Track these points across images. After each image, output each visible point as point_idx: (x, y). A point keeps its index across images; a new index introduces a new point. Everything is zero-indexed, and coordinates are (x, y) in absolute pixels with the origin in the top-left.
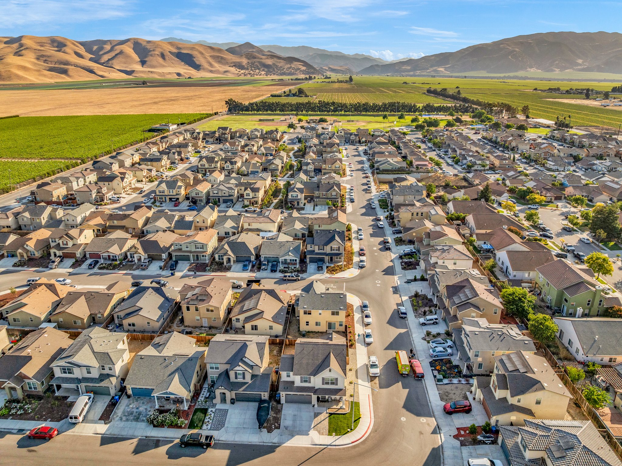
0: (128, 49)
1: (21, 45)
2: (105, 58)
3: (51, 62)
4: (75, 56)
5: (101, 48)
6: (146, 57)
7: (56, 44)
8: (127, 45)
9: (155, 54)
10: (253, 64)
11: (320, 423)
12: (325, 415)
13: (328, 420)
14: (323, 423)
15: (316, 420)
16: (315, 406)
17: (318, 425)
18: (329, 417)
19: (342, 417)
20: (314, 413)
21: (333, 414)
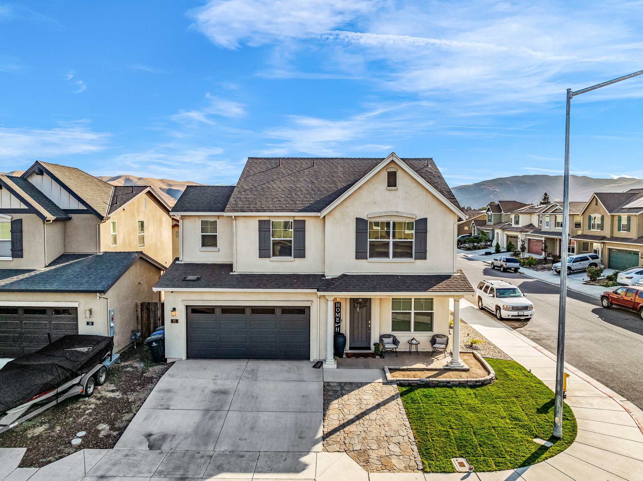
8: (118, 182)
11: (358, 417)
12: (379, 388)
13: (401, 407)
14: (379, 417)
15: (337, 406)
16: (324, 366)
17: (348, 427)
18: (402, 394)
19: (470, 394)
20: (323, 383)
21: (419, 384)
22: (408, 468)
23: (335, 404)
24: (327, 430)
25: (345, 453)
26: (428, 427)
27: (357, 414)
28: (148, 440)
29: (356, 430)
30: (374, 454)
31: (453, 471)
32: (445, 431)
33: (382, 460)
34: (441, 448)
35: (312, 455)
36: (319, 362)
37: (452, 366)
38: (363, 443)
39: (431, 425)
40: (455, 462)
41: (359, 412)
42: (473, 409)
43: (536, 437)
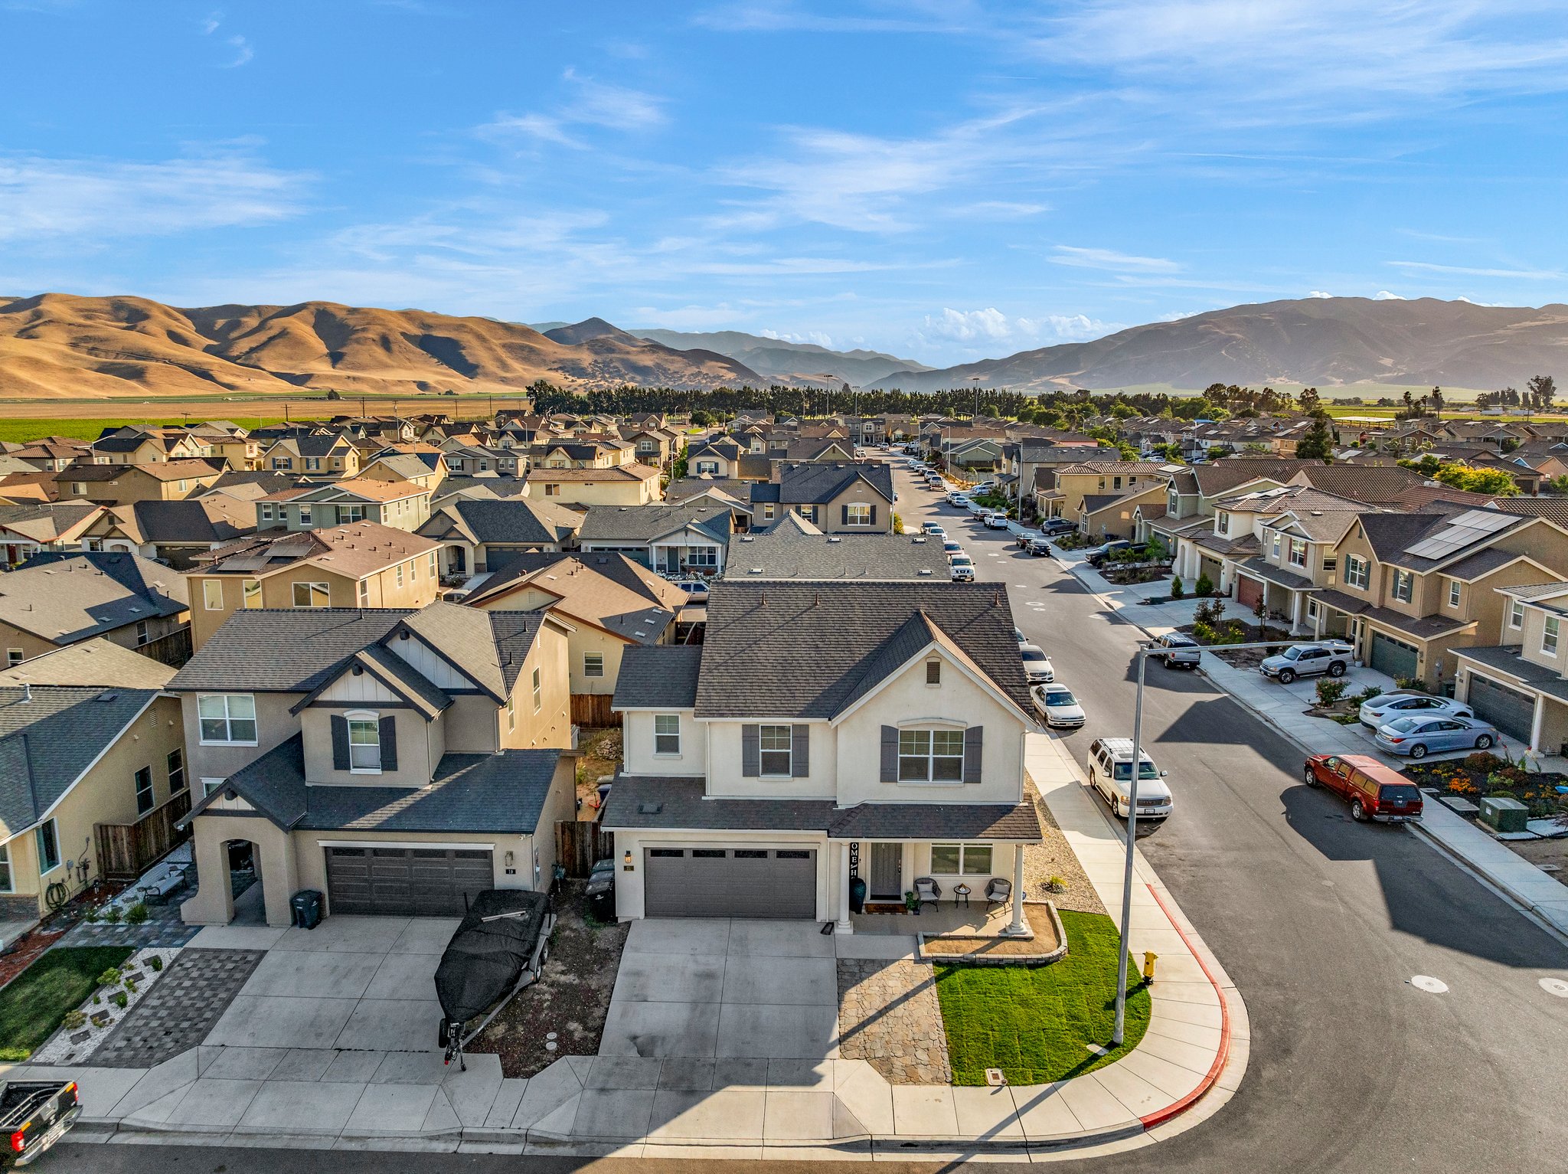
0: (303, 328)
1: (38, 315)
2: (244, 346)
3: (107, 352)
4: (169, 341)
5: (235, 325)
6: (343, 345)
7: (123, 314)
8: (299, 319)
9: (366, 339)
10: (606, 364)
11: (881, 1013)
12: (908, 969)
13: (934, 999)
14: (907, 1013)
15: (855, 996)
16: (837, 931)
17: (869, 1027)
18: (938, 979)
19: (1026, 979)
20: (835, 960)
21: (963, 963)
22: (936, 1080)
23: (852, 994)
24: (844, 1031)
25: (865, 1061)
26: (965, 1028)
27: (880, 1009)
28: (635, 1043)
29: (878, 1030)
30: (898, 1063)
31: (985, 1084)
32: (984, 1034)
33: (908, 1071)
34: (976, 1056)
35: (827, 1063)
36: (828, 924)
37: (1010, 932)
38: (886, 1049)
39: (968, 1026)
40: (989, 1073)
41: (882, 1006)
42: (1024, 1003)
43: (1092, 1042)
